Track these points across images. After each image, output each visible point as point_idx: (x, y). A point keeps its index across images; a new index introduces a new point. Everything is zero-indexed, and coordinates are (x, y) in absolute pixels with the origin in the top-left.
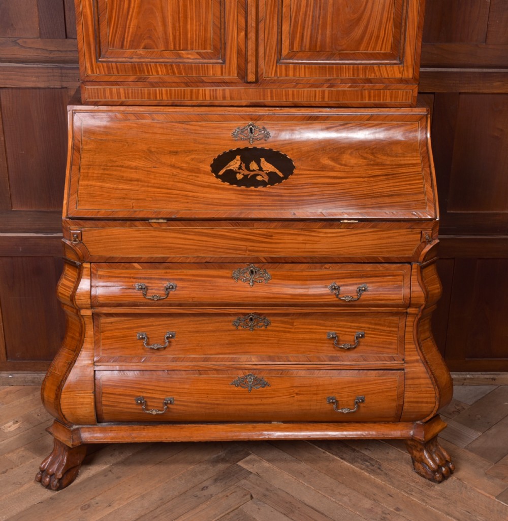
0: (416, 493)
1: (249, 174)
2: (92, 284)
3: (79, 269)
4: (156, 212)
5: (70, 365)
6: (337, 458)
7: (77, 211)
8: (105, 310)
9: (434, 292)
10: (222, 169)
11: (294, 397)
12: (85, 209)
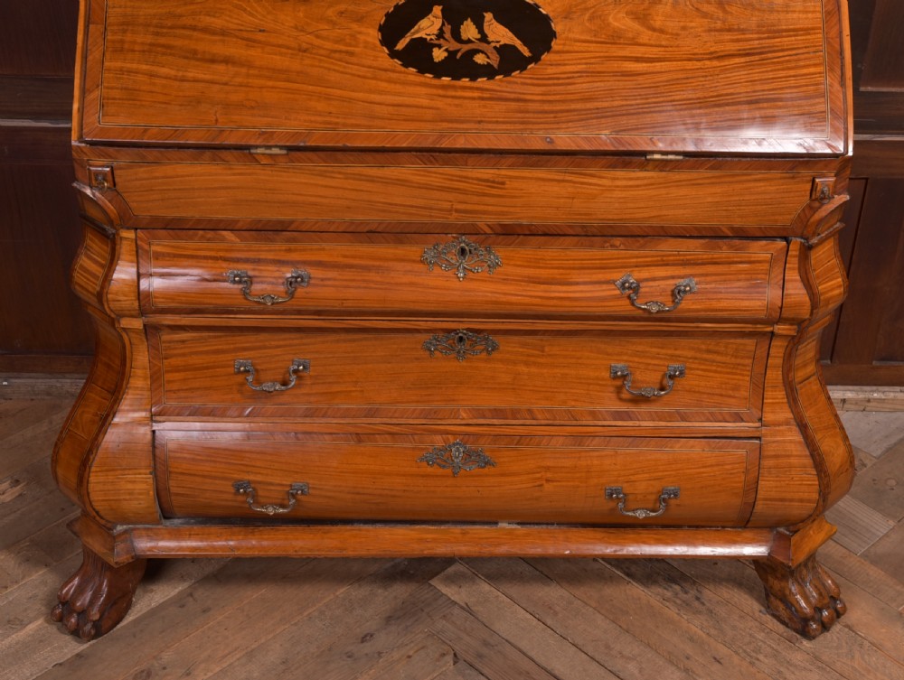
0: (766, 656)
1: (458, 51)
2: (142, 271)
3: (112, 242)
4: (266, 133)
5: (104, 421)
6: (619, 573)
7: (102, 129)
8: (169, 319)
9: (830, 294)
10: (403, 36)
11: (541, 485)
12: (117, 123)
